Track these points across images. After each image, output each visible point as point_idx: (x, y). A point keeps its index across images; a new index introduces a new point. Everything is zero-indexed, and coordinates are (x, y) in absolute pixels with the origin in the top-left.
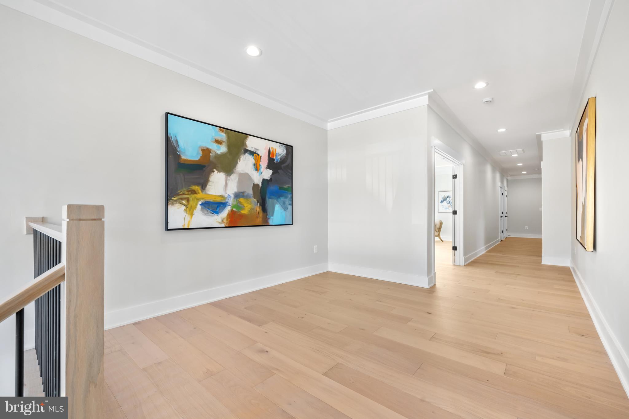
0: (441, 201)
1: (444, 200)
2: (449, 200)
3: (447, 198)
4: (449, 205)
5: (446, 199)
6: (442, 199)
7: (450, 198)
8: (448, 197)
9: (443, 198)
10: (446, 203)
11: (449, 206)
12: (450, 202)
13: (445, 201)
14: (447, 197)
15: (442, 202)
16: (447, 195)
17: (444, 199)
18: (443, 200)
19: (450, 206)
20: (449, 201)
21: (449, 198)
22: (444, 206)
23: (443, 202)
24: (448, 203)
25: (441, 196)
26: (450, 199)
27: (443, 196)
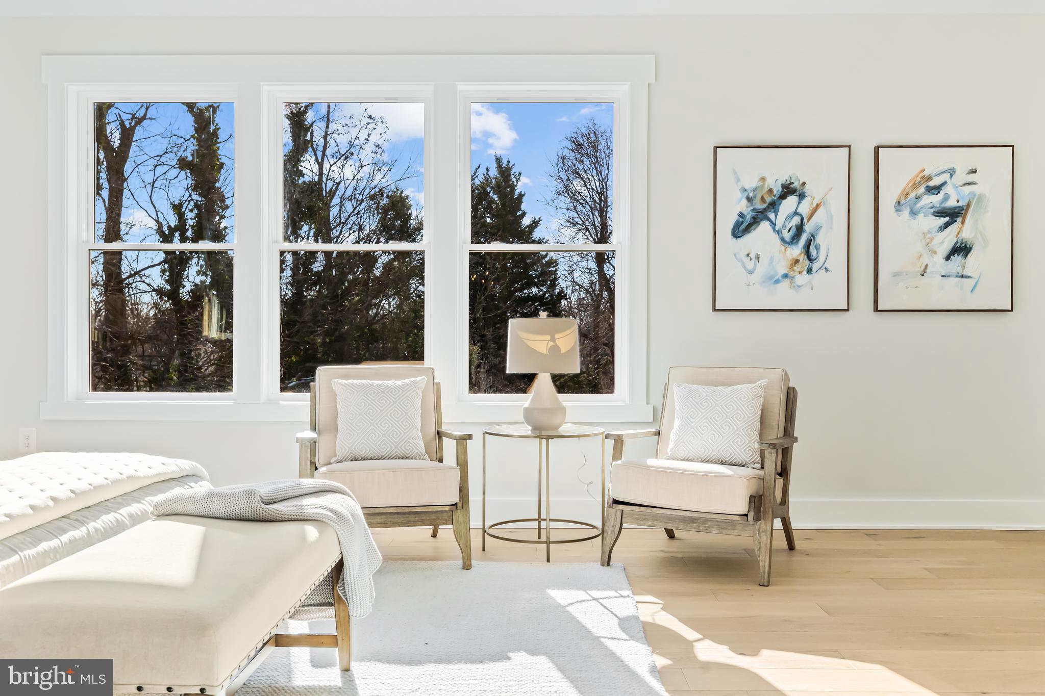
0: (734, 218)
1: (759, 217)
2: (796, 213)
3: (783, 197)
4: (796, 251)
5: (773, 206)
6: (743, 206)
7: (802, 196)
8: (788, 190)
9: (749, 199)
10: (776, 237)
11: (797, 261)
12: (800, 229)
13: (764, 226)
14: (778, 189)
15: (741, 229)
16: (783, 179)
17: (760, 206)
18: (748, 218)
19: (802, 258)
20: (796, 220)
21: (790, 203)
22: (758, 258)
23: (748, 229)
24: (787, 236)
25: (738, 180)
26: (804, 209)
27: (751, 183)
